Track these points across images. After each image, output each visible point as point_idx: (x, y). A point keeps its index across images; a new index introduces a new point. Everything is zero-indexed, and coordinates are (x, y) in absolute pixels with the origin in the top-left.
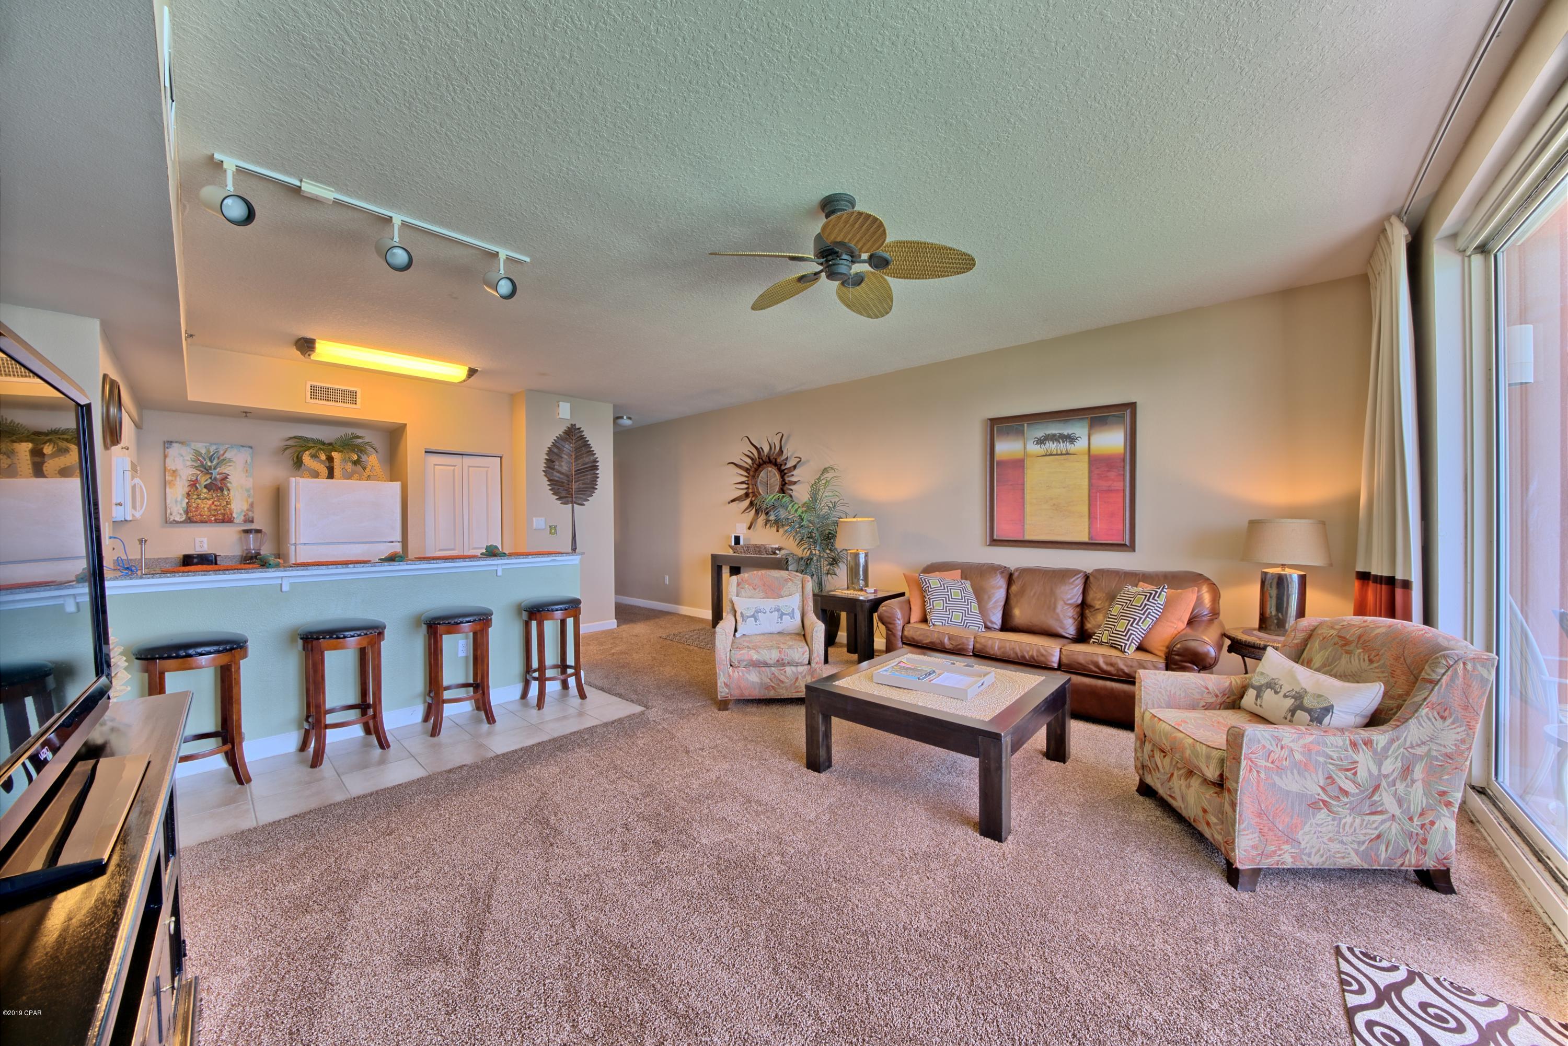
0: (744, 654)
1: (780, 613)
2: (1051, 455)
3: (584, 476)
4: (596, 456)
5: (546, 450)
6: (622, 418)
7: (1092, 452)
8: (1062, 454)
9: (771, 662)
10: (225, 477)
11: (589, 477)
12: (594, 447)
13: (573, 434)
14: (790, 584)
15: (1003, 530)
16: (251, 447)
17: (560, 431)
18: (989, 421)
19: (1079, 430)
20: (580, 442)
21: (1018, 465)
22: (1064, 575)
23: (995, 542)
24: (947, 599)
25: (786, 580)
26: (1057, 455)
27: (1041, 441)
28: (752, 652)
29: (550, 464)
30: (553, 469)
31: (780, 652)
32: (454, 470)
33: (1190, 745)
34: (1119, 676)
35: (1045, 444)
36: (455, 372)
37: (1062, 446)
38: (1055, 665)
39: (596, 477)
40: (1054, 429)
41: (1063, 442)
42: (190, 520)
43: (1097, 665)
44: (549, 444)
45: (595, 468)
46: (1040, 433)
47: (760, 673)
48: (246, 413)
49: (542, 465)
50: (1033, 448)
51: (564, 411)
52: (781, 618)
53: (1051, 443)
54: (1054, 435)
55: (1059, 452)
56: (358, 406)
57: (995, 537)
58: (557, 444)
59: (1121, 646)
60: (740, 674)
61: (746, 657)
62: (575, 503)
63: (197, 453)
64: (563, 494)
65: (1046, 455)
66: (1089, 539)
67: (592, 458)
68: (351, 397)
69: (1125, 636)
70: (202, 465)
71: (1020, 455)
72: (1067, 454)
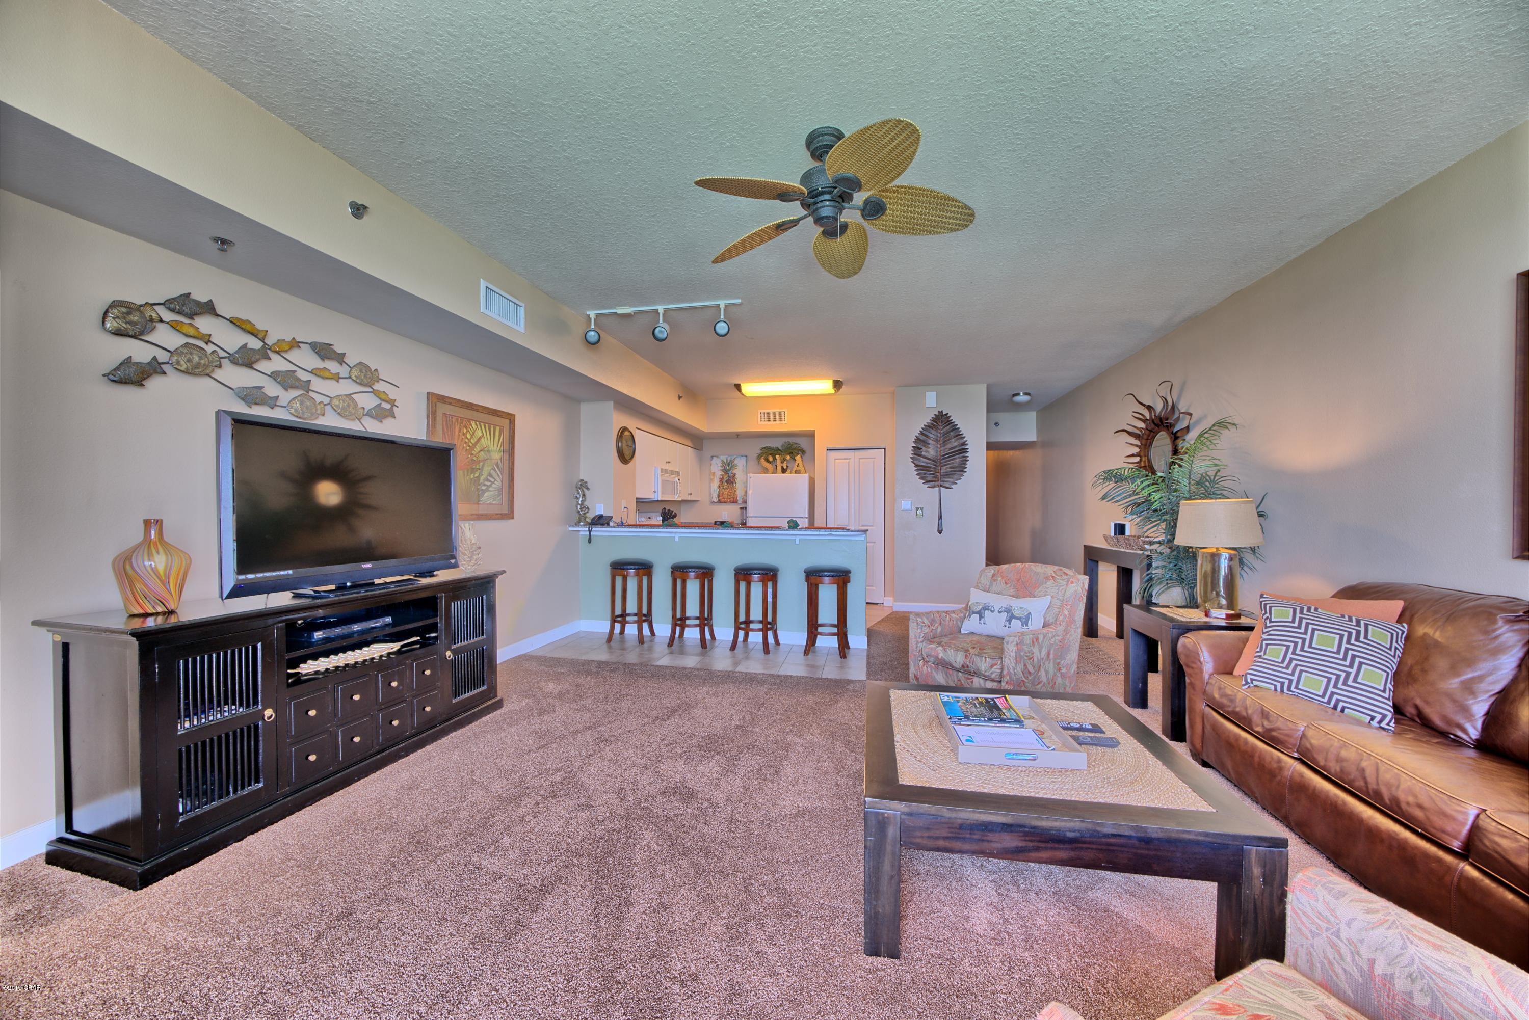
1: (1010, 615)
3: (952, 460)
4: (965, 439)
5: (913, 438)
6: (1018, 394)
9: (958, 666)
10: (734, 475)
11: (958, 460)
12: (964, 430)
13: (942, 421)
14: (1050, 583)
16: (746, 456)
17: (927, 419)
20: (948, 427)
25: (1047, 578)
29: (917, 451)
30: (920, 456)
32: (849, 463)
36: (825, 386)
39: (965, 460)
42: (720, 502)
44: (917, 433)
45: (965, 451)
47: (947, 675)
48: (738, 435)
49: (910, 453)
51: (931, 401)
52: (1010, 621)
56: (786, 422)
58: (924, 432)
60: (929, 669)
62: (941, 486)
63: (723, 461)
64: (930, 478)
67: (961, 441)
68: (781, 416)
70: (725, 469)
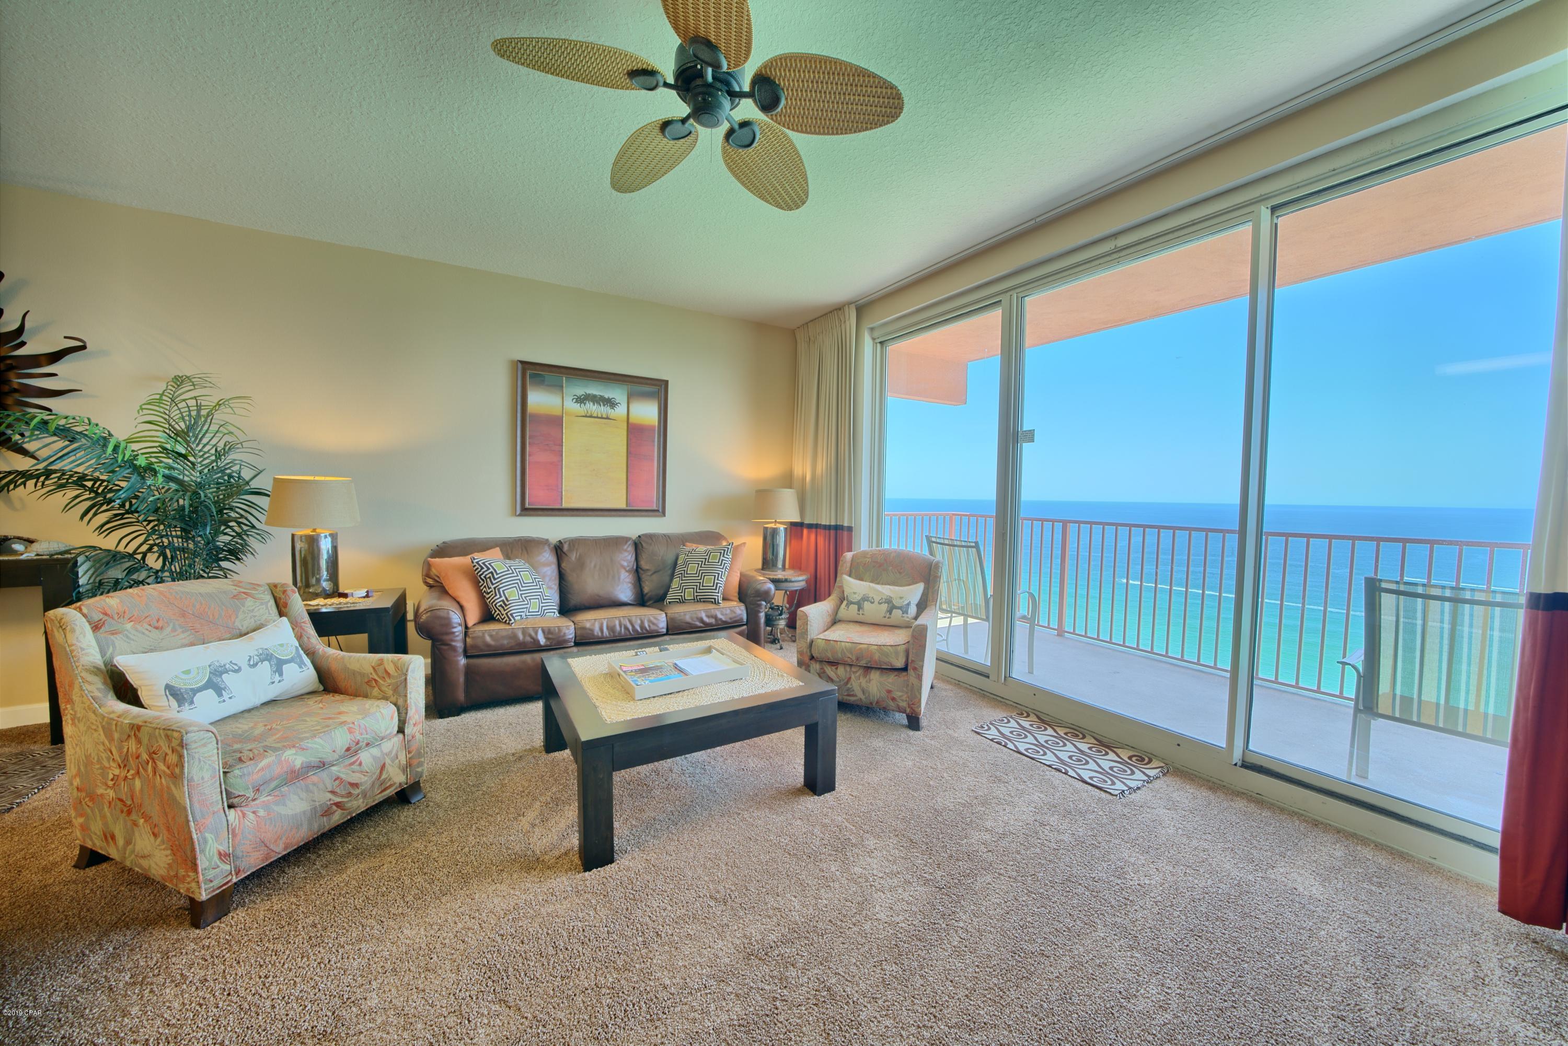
0: (269, 766)
2: (591, 417)
7: (631, 420)
8: (602, 418)
9: (333, 757)
14: (249, 602)
15: (536, 496)
18: (520, 365)
19: (618, 394)
21: (556, 422)
22: (614, 542)
23: (526, 511)
24: (520, 585)
26: (597, 417)
27: (581, 400)
28: (289, 754)
31: (351, 731)
33: (877, 650)
34: (719, 625)
35: (585, 404)
37: (603, 410)
38: (665, 630)
40: (595, 389)
41: (604, 405)
43: (702, 621)
46: (580, 391)
47: (308, 789)
50: (571, 406)
53: (592, 404)
54: (595, 396)
55: (600, 416)
57: (527, 506)
59: (715, 599)
60: (262, 811)
61: (277, 770)
65: (586, 416)
66: (627, 506)
69: (716, 589)
71: (557, 412)
72: (607, 418)
